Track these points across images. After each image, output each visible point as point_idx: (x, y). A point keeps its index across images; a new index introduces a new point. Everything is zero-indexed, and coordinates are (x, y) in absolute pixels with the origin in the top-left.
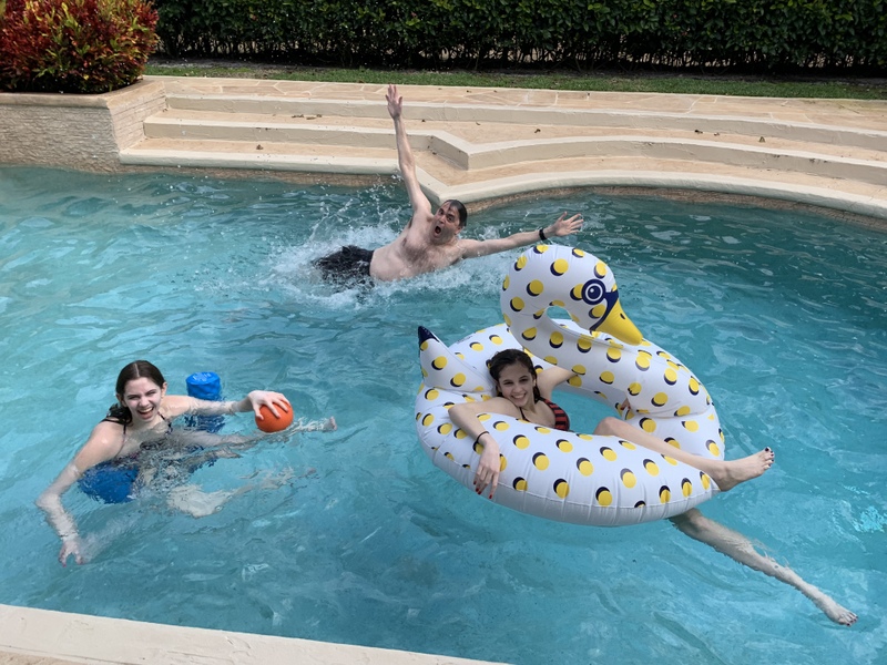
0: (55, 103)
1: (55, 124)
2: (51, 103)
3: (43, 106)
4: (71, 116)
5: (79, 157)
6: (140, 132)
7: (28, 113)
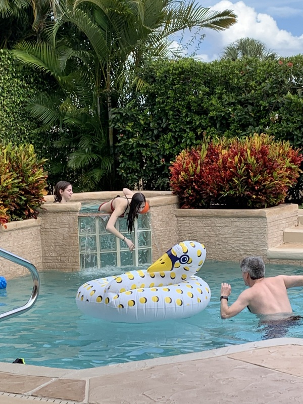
0: (230, 215)
1: (226, 230)
2: (226, 215)
3: (220, 217)
4: (238, 224)
5: (238, 253)
6: (281, 238)
7: (208, 222)
